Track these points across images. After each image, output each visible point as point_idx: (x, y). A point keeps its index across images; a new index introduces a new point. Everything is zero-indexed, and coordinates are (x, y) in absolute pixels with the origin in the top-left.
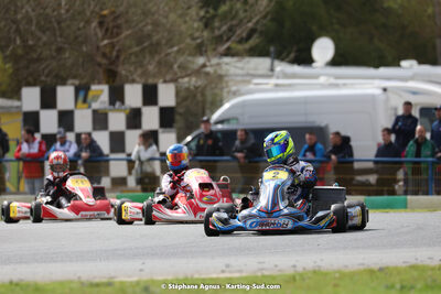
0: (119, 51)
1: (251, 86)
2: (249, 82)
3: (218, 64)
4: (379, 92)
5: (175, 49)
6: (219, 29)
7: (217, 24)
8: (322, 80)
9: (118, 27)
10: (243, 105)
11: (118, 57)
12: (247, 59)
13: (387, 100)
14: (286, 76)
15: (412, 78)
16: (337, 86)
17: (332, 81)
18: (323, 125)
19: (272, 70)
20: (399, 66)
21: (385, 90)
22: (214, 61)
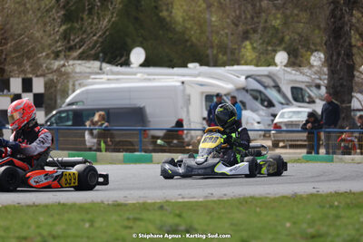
0: (6, 55)
1: (90, 80)
2: (88, 78)
3: (73, 65)
4: (179, 84)
5: (44, 54)
6: (73, 41)
7: (72, 38)
8: (139, 76)
9: (5, 39)
10: (87, 92)
11: (5, 59)
12: (92, 62)
13: (184, 90)
14: (113, 73)
15: (199, 75)
16: (149, 80)
17: (146, 76)
18: (142, 106)
19: (101, 69)
20: (186, 67)
21: (183, 83)
22: (71, 62)
